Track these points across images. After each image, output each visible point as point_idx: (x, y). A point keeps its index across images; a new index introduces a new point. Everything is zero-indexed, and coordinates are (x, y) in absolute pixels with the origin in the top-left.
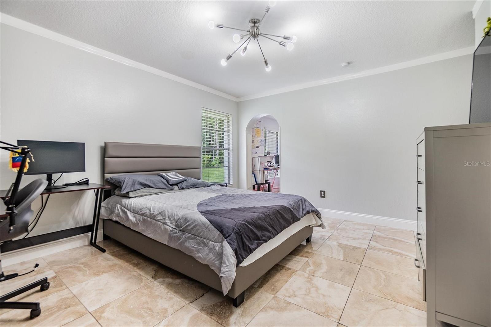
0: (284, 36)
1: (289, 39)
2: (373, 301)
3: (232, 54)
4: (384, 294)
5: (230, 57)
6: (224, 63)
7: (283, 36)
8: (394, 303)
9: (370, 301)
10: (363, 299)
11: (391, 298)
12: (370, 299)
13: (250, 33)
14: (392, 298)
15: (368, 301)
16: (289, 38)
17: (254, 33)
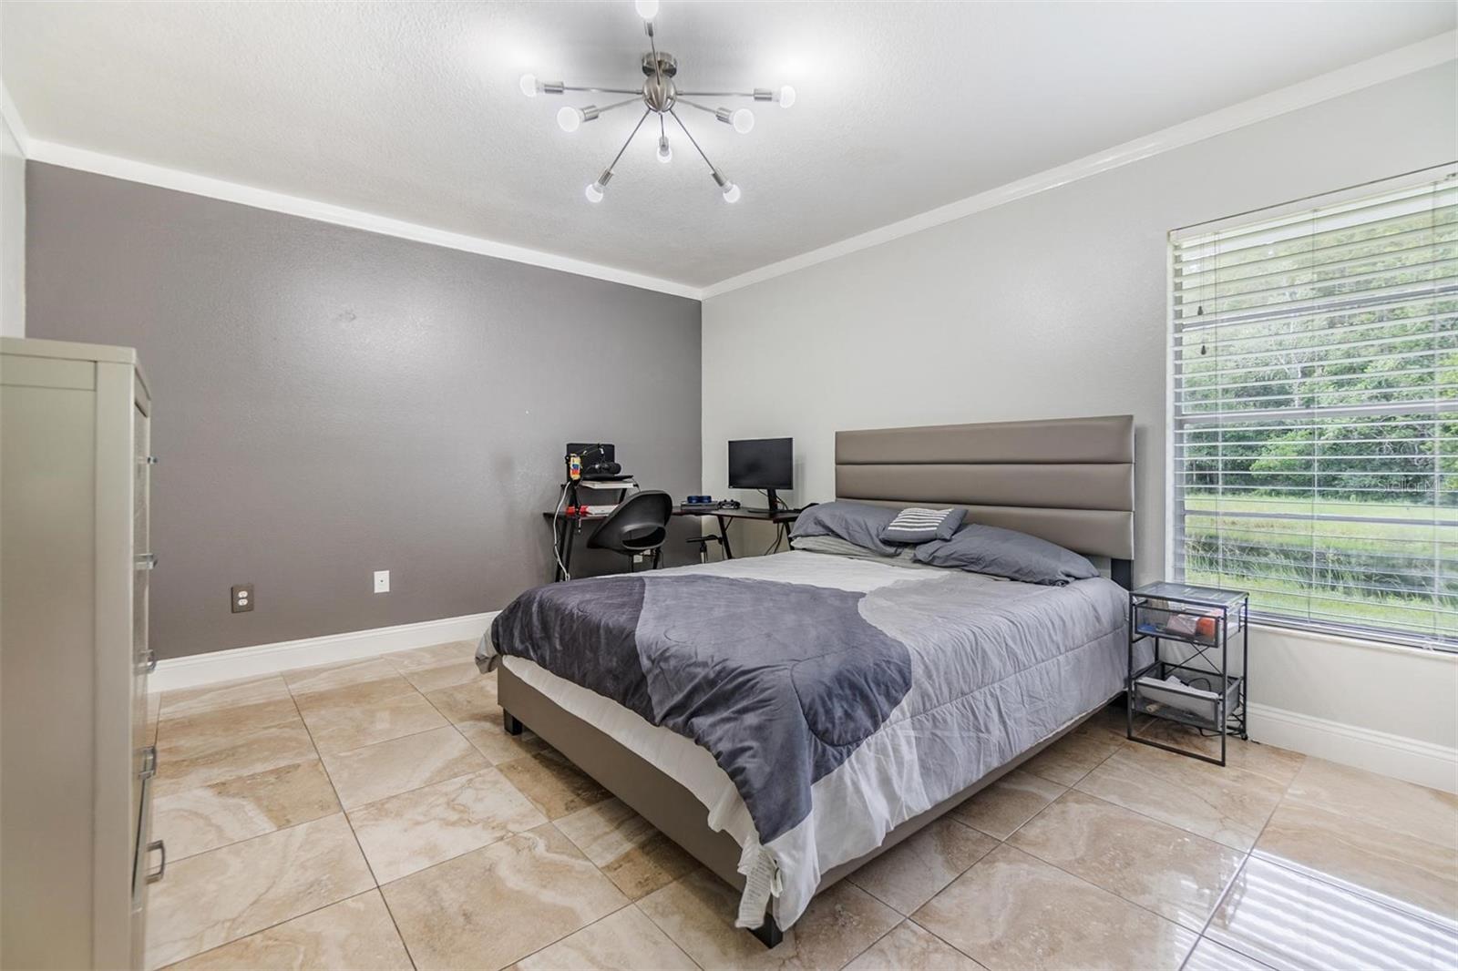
0: (755, 90)
1: (770, 99)
2: (301, 895)
3: (610, 165)
4: (276, 940)
5: (607, 176)
6: (593, 195)
7: (752, 92)
8: (239, 933)
9: (309, 889)
10: (329, 879)
11: (252, 941)
12: (310, 893)
13: (645, 96)
14: (247, 946)
15: (311, 886)
16: (770, 94)
17: (654, 96)
